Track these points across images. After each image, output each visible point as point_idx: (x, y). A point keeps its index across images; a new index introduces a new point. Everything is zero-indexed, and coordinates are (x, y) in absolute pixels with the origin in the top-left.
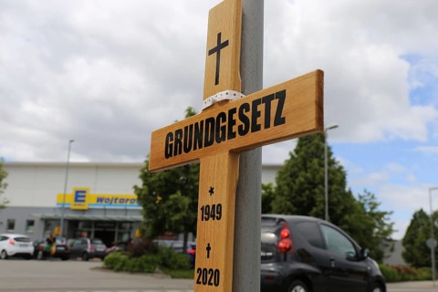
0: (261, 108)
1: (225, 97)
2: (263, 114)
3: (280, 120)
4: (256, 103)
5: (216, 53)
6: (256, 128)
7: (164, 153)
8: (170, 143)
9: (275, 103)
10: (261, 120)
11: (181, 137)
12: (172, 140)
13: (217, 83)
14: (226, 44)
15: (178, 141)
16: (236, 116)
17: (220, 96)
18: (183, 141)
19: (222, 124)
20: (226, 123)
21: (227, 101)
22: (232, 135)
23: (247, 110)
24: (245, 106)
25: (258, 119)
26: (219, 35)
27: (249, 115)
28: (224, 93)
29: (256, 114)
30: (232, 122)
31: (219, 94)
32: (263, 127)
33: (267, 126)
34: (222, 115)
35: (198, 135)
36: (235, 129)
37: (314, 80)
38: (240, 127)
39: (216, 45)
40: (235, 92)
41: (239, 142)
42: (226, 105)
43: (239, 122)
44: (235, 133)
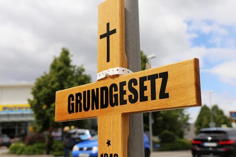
0: (147, 83)
1: (116, 73)
2: (149, 88)
3: (164, 95)
4: (143, 79)
5: (106, 38)
6: (144, 99)
7: (67, 110)
8: (72, 102)
9: (159, 82)
10: (147, 93)
11: (81, 98)
12: (73, 100)
13: (108, 60)
14: (114, 31)
15: (78, 102)
16: (126, 88)
17: (112, 71)
18: (82, 101)
19: (114, 93)
20: (118, 92)
21: (117, 76)
22: (123, 102)
23: (135, 84)
24: (134, 81)
25: (145, 92)
26: (108, 25)
27: (137, 88)
28: (115, 69)
29: (143, 88)
30: (123, 93)
31: (111, 70)
32: (149, 98)
33: (153, 98)
34: (114, 85)
35: (95, 99)
36: (126, 97)
37: (192, 66)
38: (130, 97)
39: (106, 32)
40: (123, 69)
41: (129, 108)
42: (116, 79)
43: (129, 93)
44: (126, 100)
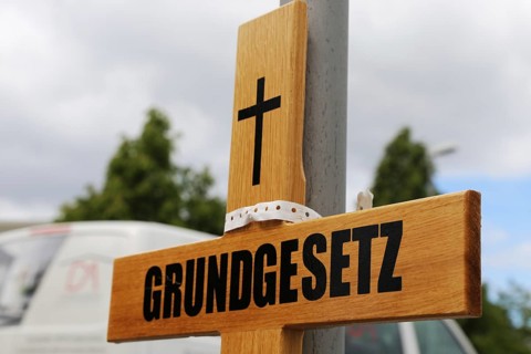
0: (351, 249)
1: (274, 215)
2: (354, 263)
3: (390, 283)
4: (340, 237)
5: (253, 119)
6: (341, 290)
7: (140, 310)
8: (155, 288)
9: (379, 245)
10: (350, 275)
11: (179, 279)
12: (158, 283)
13: (256, 180)
14: (275, 103)
15: (171, 288)
16: (297, 257)
17: (265, 210)
18: (182, 289)
19: (267, 269)
20: (277, 268)
21: (277, 223)
22: (289, 296)
23: (322, 249)
24: (316, 240)
25: (344, 271)
26: (261, 83)
27: (325, 258)
28: (272, 205)
29: (340, 261)
30: (288, 270)
31: (261, 206)
32: (354, 288)
33: (364, 288)
34: (267, 249)
35: (217, 283)
36: (295, 283)
37: (460, 212)
38: (306, 281)
39: (254, 102)
40: (294, 205)
41: (303, 311)
42: (275, 231)
43: (303, 272)
44: (296, 291)
